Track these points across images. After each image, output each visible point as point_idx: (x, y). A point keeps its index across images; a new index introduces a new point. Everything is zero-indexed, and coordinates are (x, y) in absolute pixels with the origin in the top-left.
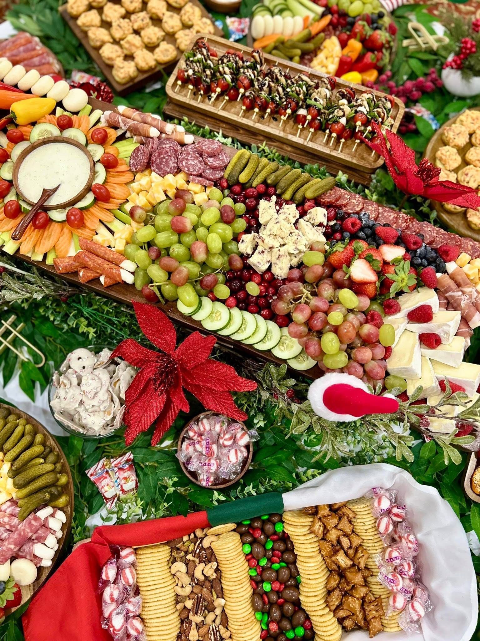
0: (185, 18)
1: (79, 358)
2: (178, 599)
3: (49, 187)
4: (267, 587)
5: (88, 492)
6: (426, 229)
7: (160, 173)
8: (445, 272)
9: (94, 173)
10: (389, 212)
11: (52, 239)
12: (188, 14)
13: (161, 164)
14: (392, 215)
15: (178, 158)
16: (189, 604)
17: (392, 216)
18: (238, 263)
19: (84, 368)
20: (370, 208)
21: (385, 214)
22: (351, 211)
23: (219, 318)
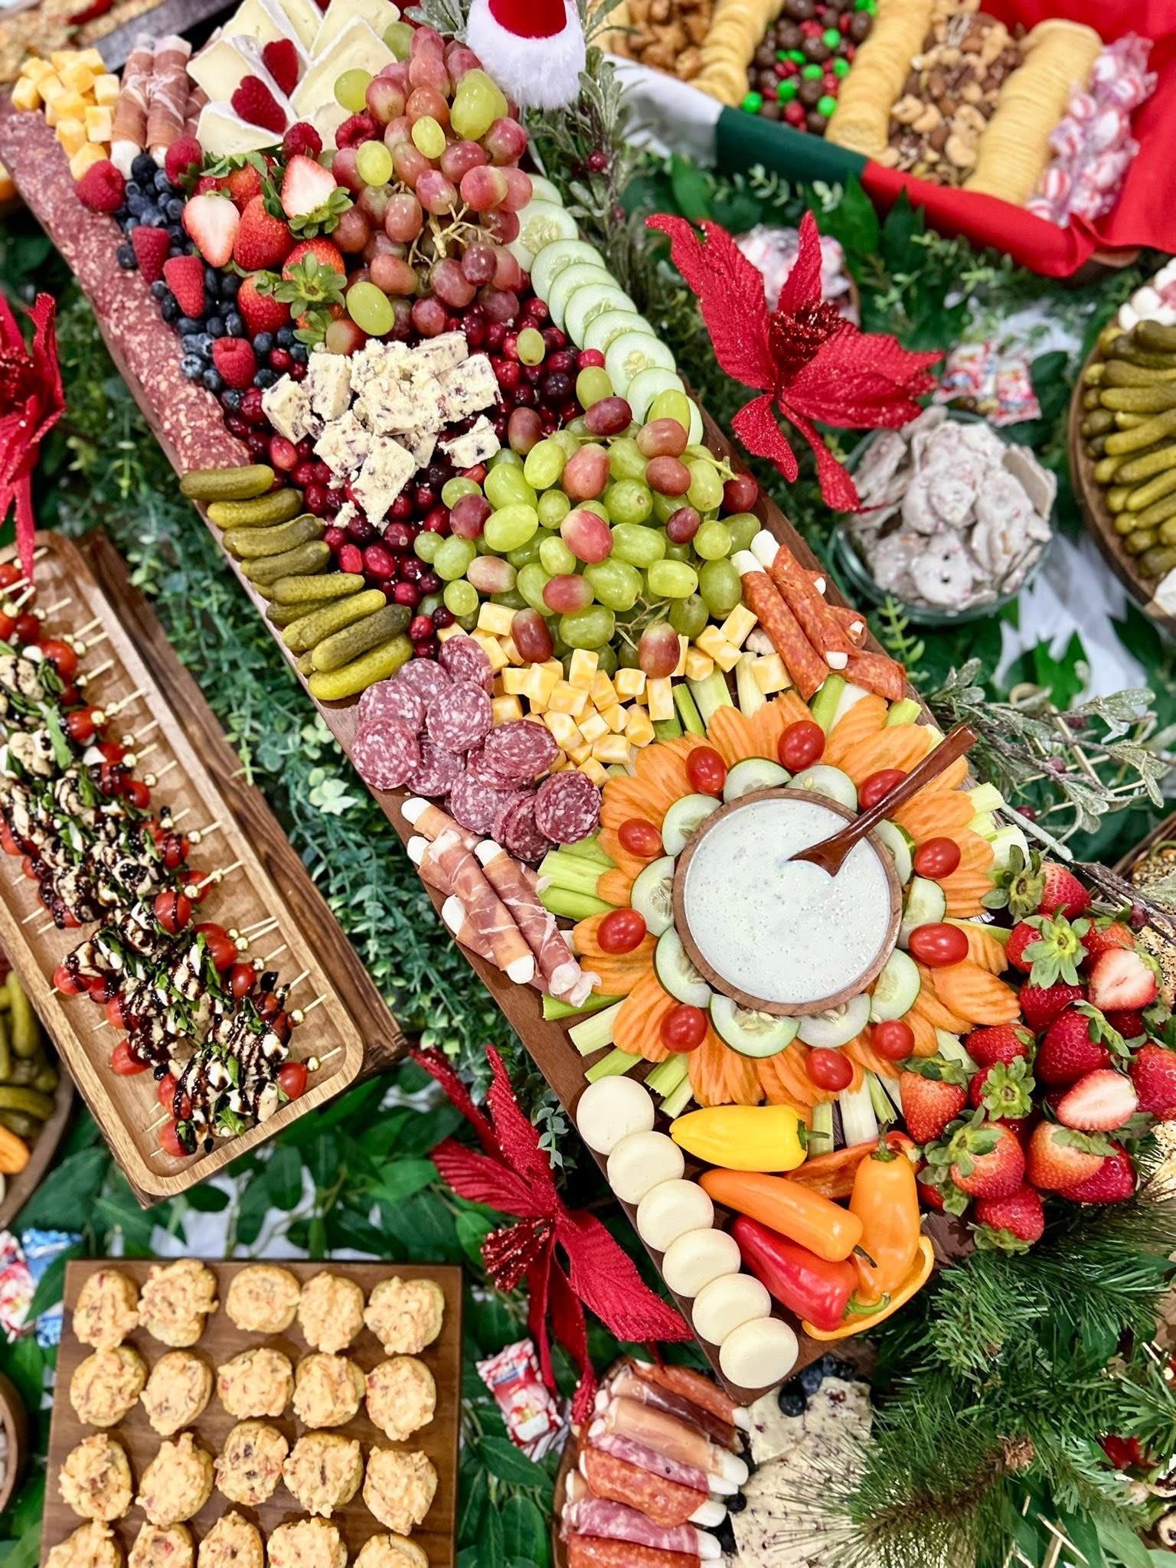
0: (131, 1377)
1: (946, 581)
2: (988, 112)
3: (817, 872)
4: (832, 38)
5: (1052, 394)
6: (98, 273)
7: (544, 736)
8: (146, 152)
9: (694, 836)
10: (134, 354)
11: (878, 750)
12: (116, 1383)
13: (529, 750)
14: (134, 341)
15: (483, 739)
16: (973, 92)
17: (138, 339)
18: (522, 420)
19: (946, 558)
20: (164, 386)
21: (145, 356)
22: (209, 396)
23: (635, 357)
